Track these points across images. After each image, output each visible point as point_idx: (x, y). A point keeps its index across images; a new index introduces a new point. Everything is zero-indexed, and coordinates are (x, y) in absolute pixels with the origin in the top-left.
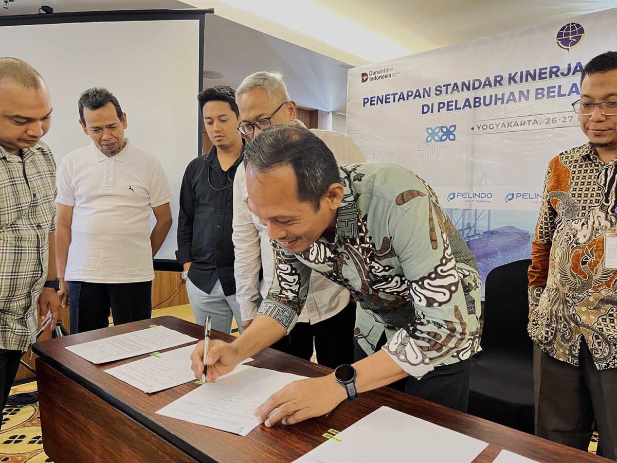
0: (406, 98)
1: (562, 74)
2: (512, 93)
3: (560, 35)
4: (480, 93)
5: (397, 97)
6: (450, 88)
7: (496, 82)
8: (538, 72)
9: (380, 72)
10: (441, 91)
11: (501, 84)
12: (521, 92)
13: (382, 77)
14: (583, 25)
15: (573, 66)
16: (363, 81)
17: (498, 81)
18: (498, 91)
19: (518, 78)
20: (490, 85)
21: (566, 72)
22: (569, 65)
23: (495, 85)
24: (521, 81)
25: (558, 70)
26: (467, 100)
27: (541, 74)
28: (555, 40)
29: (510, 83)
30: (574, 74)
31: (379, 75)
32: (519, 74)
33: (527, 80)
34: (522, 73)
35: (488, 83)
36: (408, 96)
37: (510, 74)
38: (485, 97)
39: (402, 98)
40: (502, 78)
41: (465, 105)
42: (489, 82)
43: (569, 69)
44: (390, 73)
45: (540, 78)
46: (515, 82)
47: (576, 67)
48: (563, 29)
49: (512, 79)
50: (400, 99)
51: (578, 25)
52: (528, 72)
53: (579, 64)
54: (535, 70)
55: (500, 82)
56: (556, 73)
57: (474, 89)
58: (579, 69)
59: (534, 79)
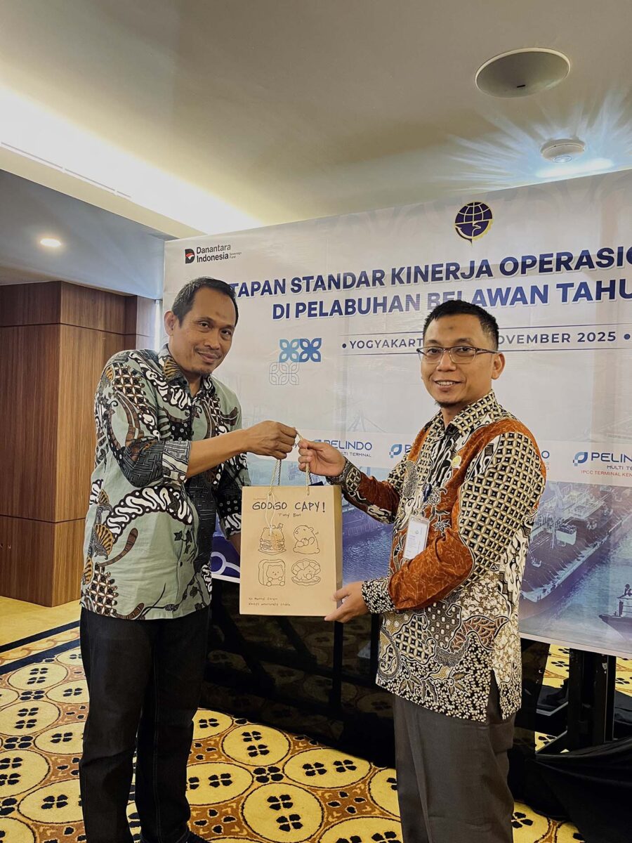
0: (250, 293)
1: (463, 275)
2: (396, 298)
3: (459, 219)
4: (354, 294)
6: (312, 283)
7: (375, 279)
8: (430, 269)
9: (212, 250)
10: (300, 287)
11: (382, 284)
12: (409, 298)
13: (216, 258)
14: (490, 207)
15: (477, 265)
16: (188, 261)
17: (378, 279)
18: (377, 292)
19: (404, 276)
20: (367, 282)
21: (467, 273)
22: (472, 263)
23: (374, 284)
24: (409, 281)
25: (458, 269)
26: (337, 303)
27: (434, 272)
28: (454, 225)
29: (393, 283)
30: (478, 276)
31: (210, 254)
32: (405, 271)
33: (416, 281)
34: (409, 269)
35: (363, 281)
36: (253, 290)
37: (394, 270)
38: (360, 300)
39: (244, 291)
40: (383, 274)
41: (333, 311)
42: (366, 278)
43: (472, 269)
44: (226, 252)
45: (434, 279)
46: (401, 282)
47: (481, 267)
48: (463, 210)
49: (396, 276)
51: (484, 207)
52: (417, 268)
53: (485, 263)
54: (427, 267)
55: (380, 280)
56: (454, 273)
57: (346, 286)
58: (486, 270)
59: (425, 279)
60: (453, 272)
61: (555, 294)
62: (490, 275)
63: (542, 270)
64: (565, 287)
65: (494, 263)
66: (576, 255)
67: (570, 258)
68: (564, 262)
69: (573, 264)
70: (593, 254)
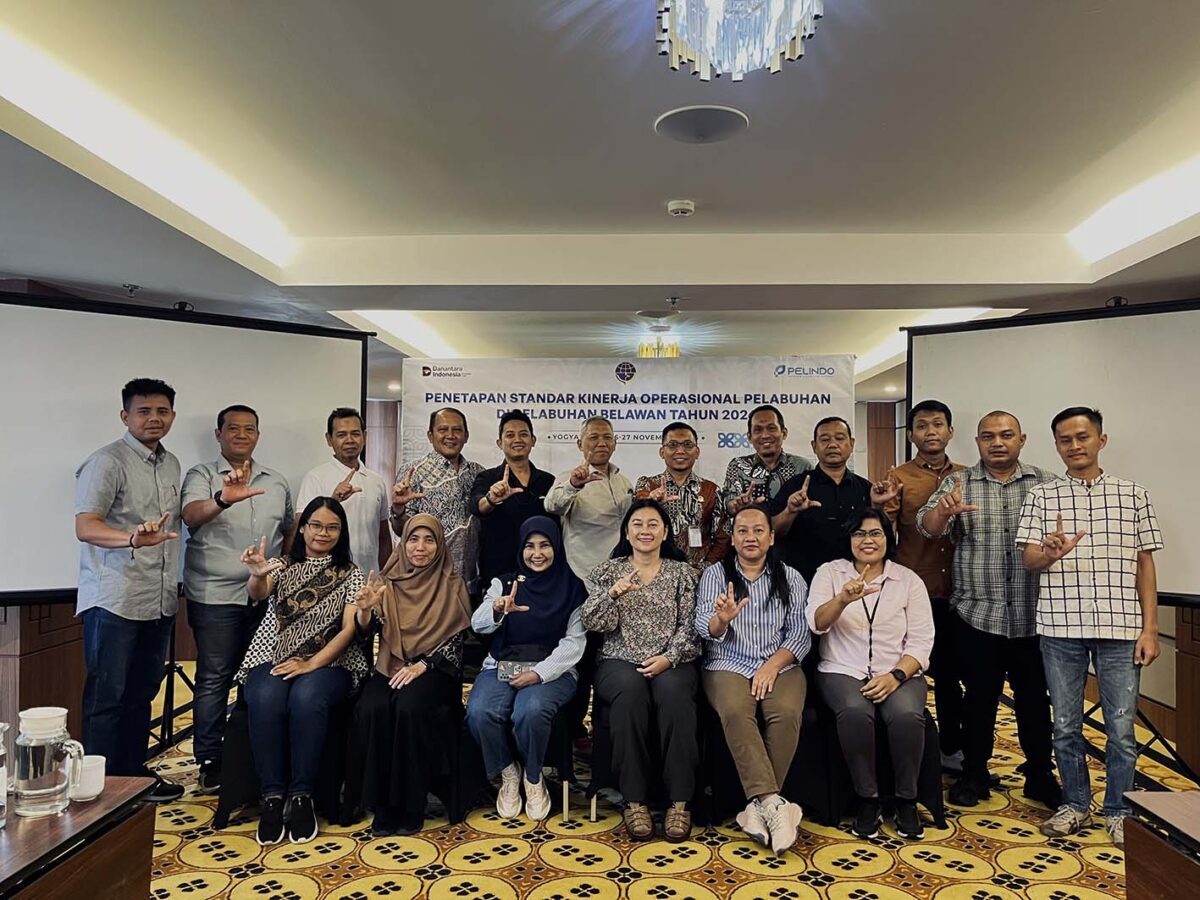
0: (478, 400)
1: (621, 401)
2: (582, 411)
3: (618, 370)
4: (555, 406)
5: (468, 398)
6: (526, 398)
7: (568, 399)
8: (602, 396)
9: (446, 369)
10: (517, 400)
11: (573, 402)
12: (589, 411)
13: (450, 375)
14: (635, 366)
15: (629, 396)
16: (424, 374)
17: (570, 399)
18: (570, 407)
19: (586, 399)
20: (563, 400)
22: (626, 395)
23: (568, 402)
24: (589, 401)
25: (618, 397)
26: (543, 411)
27: (604, 398)
28: (615, 374)
29: (580, 402)
30: (629, 402)
31: (445, 372)
32: (587, 395)
33: (594, 402)
34: (589, 395)
35: (561, 399)
36: (481, 399)
37: (580, 395)
38: (559, 411)
39: (473, 398)
40: (573, 397)
42: (562, 397)
43: (626, 398)
44: (458, 372)
45: (604, 402)
46: (585, 402)
47: (631, 398)
48: (620, 365)
49: (581, 399)
50: (471, 400)
51: (631, 366)
52: (594, 395)
53: (632, 396)
54: (600, 395)
55: (571, 400)
57: (549, 401)
58: (633, 399)
59: (599, 402)
60: (615, 399)
61: (669, 415)
62: (636, 402)
63: (662, 402)
64: (674, 412)
65: (638, 396)
66: (679, 396)
67: (676, 397)
68: (673, 399)
69: (677, 401)
70: (687, 396)
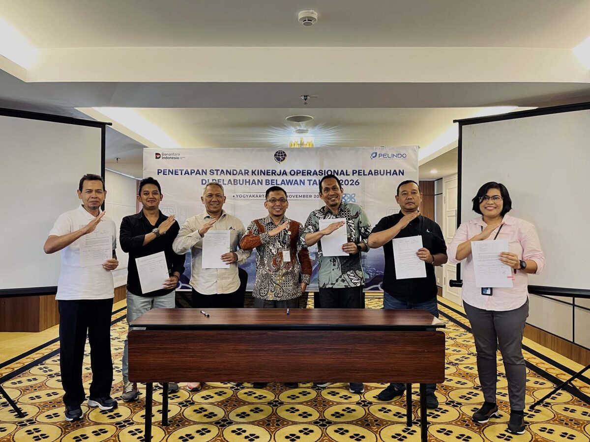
0: (190, 174)
1: (277, 174)
2: (254, 180)
3: (275, 155)
5: (184, 172)
6: (219, 172)
8: (266, 171)
9: (170, 155)
10: (213, 173)
11: (248, 175)
13: (172, 158)
14: (286, 153)
15: (282, 171)
16: (157, 158)
18: (246, 178)
20: (242, 174)
21: (279, 174)
22: (280, 170)
23: (245, 175)
24: (258, 174)
25: (276, 172)
26: (230, 180)
27: (267, 173)
28: (274, 157)
29: (252, 175)
30: (283, 175)
31: (169, 156)
32: (257, 171)
33: (261, 175)
34: (258, 170)
35: (241, 173)
36: (192, 172)
37: (252, 170)
38: (240, 180)
39: (187, 173)
40: (248, 171)
43: (280, 172)
44: (177, 156)
45: (267, 175)
47: (283, 172)
48: (277, 152)
49: (253, 173)
50: (185, 173)
51: (284, 152)
52: (261, 171)
53: (285, 171)
54: (265, 170)
55: (247, 173)
56: (274, 173)
57: (233, 174)
58: (285, 173)
61: (307, 183)
62: (287, 175)
63: (303, 175)
64: (310, 181)
65: (288, 171)
66: (313, 171)
67: (311, 172)
68: (309, 173)
69: (312, 174)
70: (317, 171)
